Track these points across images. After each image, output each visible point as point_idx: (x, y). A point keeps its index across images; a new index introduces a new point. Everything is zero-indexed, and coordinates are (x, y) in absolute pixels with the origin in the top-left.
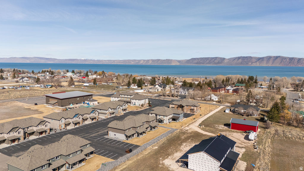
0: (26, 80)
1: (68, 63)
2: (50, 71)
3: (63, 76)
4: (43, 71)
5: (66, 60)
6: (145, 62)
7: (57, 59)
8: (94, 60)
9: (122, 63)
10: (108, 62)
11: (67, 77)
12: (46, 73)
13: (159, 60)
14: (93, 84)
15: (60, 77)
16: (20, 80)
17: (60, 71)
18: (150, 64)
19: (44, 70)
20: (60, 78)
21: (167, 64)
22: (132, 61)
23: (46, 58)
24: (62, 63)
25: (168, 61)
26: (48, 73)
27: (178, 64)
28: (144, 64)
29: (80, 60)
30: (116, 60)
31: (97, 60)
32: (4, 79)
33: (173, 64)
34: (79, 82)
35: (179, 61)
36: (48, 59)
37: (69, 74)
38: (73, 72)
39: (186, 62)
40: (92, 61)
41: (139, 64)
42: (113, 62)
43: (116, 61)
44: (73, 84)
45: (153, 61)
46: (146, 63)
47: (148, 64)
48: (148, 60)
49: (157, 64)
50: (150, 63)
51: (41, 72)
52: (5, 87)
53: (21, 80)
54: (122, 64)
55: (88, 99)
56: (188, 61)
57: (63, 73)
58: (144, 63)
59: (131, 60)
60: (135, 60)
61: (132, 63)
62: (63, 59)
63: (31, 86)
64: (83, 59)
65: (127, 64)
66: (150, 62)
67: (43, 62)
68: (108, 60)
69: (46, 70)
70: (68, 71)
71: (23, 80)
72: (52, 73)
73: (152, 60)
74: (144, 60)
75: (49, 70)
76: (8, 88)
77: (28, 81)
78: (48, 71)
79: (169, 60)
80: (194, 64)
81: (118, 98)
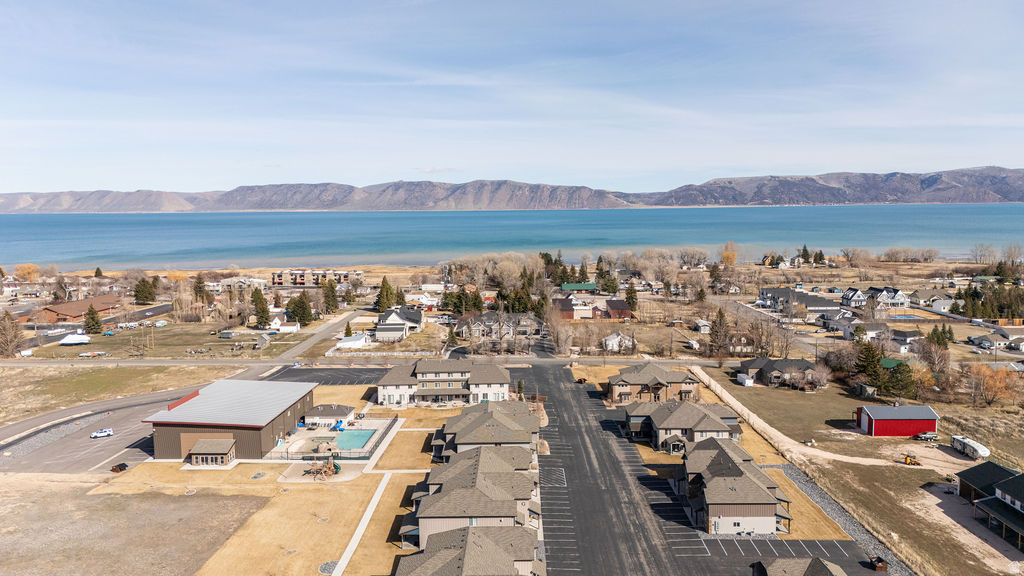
6: (42, 201)
18: (66, 210)
21: (143, 209)
25: (147, 196)
27: (188, 208)
28: (36, 212)
33: (169, 208)
35: (192, 198)
39: (220, 201)
45: (78, 197)
46: (44, 205)
47: (57, 210)
48: (57, 196)
49: (97, 207)
50: (65, 206)
55: (320, 408)
56: (227, 197)
58: (35, 208)
66: (65, 203)
73: (72, 193)
74: (35, 196)
79: (149, 194)
80: (251, 208)
81: (410, 386)
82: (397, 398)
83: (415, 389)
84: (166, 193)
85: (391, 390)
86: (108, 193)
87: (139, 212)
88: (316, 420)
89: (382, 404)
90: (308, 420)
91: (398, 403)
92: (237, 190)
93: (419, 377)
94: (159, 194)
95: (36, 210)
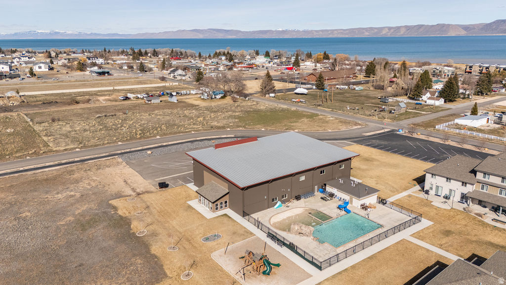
0: (180, 75)
1: (257, 38)
2: (228, 53)
3: (249, 64)
4: (216, 53)
5: (254, 32)
6: (392, 30)
7: (240, 31)
8: (298, 31)
9: (346, 34)
10: (321, 33)
11: (257, 66)
12: (220, 57)
13: (420, 26)
14: (314, 87)
15: (244, 67)
16: (170, 73)
17: (245, 53)
18: (402, 35)
19: (218, 51)
20: (244, 69)
21: (438, 34)
22: (366, 29)
23: (225, 30)
24: (248, 38)
25: (442, 27)
26: (224, 58)
27: (463, 33)
28: (389, 36)
29: (276, 31)
30: (336, 30)
31: (302, 31)
32: (146, 71)
33: (452, 34)
34: (282, 80)
35: (466, 28)
36: (228, 31)
37: (261, 60)
38: (267, 55)
39: (482, 29)
40: (295, 33)
41: (379, 36)
42: (330, 34)
43: (336, 32)
44: (271, 89)
45: (408, 28)
46: (393, 32)
47: (398, 35)
48: (398, 28)
49: (416, 33)
50: (402, 33)
51: (212, 55)
52: (129, 95)
53: (172, 75)
54: (347, 36)
55: (341, 181)
56: (487, 27)
57: (249, 57)
58: (389, 34)
59: (363, 29)
60: (371, 29)
61: (366, 34)
62: (250, 32)
63: (182, 92)
64: (281, 30)
65: (356, 36)
66: (402, 31)
67: (220, 36)
68: (322, 31)
69: (222, 50)
70: (257, 53)
71: (176, 74)
72: (230, 58)
73: (406, 27)
74: (390, 28)
75: (226, 52)
76: (134, 98)
77: (184, 78)
78: (224, 54)
79: (443, 25)
80: (501, 33)
81: (464, 184)
82: (446, 192)
83: (469, 189)
84: (452, 25)
85: (440, 181)
86: (423, 25)
87: (435, 36)
88: (334, 191)
89: (427, 192)
90: (329, 189)
91: (446, 197)
92: (494, 22)
93: (480, 176)
94: (449, 25)
95: (389, 35)
